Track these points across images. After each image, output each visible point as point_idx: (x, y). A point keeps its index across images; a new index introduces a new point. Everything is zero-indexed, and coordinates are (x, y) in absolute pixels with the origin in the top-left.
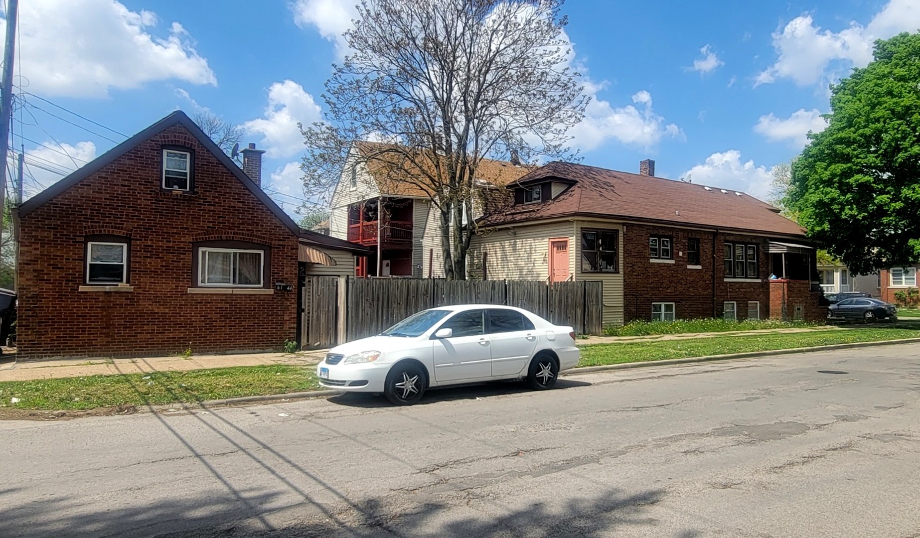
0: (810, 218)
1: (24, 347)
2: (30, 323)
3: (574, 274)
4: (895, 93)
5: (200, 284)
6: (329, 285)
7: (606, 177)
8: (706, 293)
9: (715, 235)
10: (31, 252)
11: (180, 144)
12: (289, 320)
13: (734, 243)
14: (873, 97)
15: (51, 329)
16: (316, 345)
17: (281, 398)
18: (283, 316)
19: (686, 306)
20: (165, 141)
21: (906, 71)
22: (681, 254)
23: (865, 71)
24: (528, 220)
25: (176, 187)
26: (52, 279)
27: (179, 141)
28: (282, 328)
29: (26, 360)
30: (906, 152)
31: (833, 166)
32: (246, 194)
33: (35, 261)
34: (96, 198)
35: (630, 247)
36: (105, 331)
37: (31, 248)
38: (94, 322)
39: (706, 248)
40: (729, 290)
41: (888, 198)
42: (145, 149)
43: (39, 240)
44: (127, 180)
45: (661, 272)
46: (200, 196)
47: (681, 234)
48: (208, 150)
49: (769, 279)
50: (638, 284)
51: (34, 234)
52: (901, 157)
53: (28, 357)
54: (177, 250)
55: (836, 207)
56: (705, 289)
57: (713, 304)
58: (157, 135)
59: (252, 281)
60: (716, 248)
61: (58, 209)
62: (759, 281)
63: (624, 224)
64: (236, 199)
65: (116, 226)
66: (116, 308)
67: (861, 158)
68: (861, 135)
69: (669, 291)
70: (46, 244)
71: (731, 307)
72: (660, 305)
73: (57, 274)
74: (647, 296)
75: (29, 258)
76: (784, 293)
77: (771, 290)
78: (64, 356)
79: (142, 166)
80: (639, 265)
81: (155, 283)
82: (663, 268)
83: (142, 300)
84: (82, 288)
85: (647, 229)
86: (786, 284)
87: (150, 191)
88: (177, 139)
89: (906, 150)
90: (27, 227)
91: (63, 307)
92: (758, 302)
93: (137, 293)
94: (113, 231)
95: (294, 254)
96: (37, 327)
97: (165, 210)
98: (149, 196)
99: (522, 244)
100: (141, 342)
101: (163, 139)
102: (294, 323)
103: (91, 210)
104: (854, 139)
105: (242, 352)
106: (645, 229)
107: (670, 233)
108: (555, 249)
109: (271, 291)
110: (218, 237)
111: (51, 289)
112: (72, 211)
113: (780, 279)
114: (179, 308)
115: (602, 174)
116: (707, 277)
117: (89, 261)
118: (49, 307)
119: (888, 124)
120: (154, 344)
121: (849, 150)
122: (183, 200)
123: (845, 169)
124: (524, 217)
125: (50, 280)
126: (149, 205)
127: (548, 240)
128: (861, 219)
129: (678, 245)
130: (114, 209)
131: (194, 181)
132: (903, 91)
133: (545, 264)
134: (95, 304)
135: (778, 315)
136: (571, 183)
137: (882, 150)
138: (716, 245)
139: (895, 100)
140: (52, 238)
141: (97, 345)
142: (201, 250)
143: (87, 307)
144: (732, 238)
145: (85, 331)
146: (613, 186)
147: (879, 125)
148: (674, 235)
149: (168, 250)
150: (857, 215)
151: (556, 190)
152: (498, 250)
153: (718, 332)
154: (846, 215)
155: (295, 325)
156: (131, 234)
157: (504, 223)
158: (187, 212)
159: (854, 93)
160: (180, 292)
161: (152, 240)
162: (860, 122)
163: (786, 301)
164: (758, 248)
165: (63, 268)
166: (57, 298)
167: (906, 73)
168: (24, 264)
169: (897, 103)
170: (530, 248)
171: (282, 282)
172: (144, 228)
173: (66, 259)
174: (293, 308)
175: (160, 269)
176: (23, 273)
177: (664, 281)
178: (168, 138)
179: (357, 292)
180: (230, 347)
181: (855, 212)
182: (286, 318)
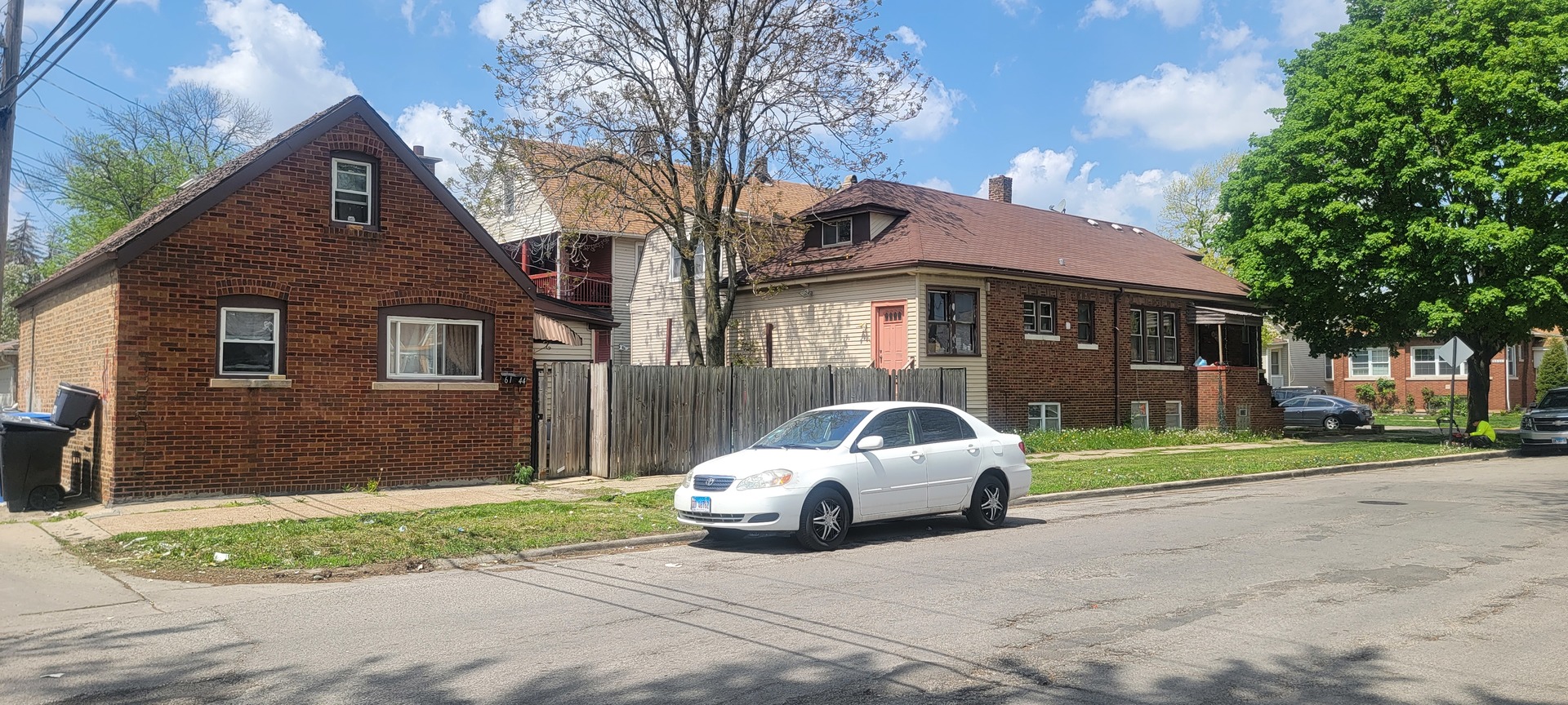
0: (1257, 269)
1: (126, 479)
2: (135, 439)
3: (917, 358)
4: (1393, 74)
5: (389, 375)
6: (578, 376)
7: (948, 205)
8: (1105, 387)
9: (1117, 296)
10: (136, 323)
11: (358, 149)
12: (520, 432)
13: (1144, 308)
14: (1355, 80)
15: (167, 448)
16: (559, 471)
17: (623, 545)
18: (512, 425)
19: (1076, 408)
20: (336, 144)
21: (1408, 39)
22: (1068, 325)
23: (1338, 38)
24: (836, 272)
25: (351, 219)
26: (168, 368)
27: (356, 145)
28: (511, 445)
29: (129, 501)
30: (1414, 166)
31: (1294, 188)
32: (456, 232)
33: (141, 338)
34: (233, 236)
35: (996, 316)
36: (248, 451)
37: (136, 317)
38: (233, 437)
39: (1104, 316)
40: (1137, 382)
41: (1388, 237)
42: (306, 156)
43: (149, 304)
44: (280, 208)
45: (1041, 354)
46: (389, 233)
47: (1068, 294)
48: (400, 160)
49: (1196, 365)
50: (1008, 373)
51: (140, 293)
52: (1406, 173)
53: (131, 495)
54: (356, 321)
55: (1303, 252)
56: (1104, 382)
57: (1116, 405)
58: (324, 135)
59: (463, 370)
60: (1119, 316)
61: (176, 253)
62: (1181, 368)
63: (986, 280)
64: (442, 239)
65: (264, 282)
66: (266, 414)
67: (1342, 175)
68: (1343, 139)
69: (1051, 384)
70: (159, 310)
71: (1141, 409)
72: (1039, 407)
73: (174, 361)
74: (1021, 392)
75: (133, 334)
76: (1221, 388)
77: (1199, 383)
78: (186, 493)
79: (302, 185)
80: (1009, 343)
81: (324, 373)
82: (1043, 348)
83: (304, 402)
84: (214, 383)
85: (1021, 287)
86: (1224, 374)
87: (315, 225)
88: (354, 142)
89: (1413, 163)
90: (129, 282)
91: (185, 413)
92: (1180, 402)
93: (297, 390)
94: (260, 290)
95: (528, 326)
96: (146, 446)
97: (338, 256)
98: (313, 233)
99: (825, 310)
100: (301, 468)
101: (333, 142)
102: (526, 436)
103: (226, 255)
104: (1332, 145)
105: (452, 483)
106: (1017, 288)
107: (1053, 294)
108: (882, 318)
109: (495, 387)
110: (416, 299)
111: (167, 384)
112: (198, 257)
113: (1213, 365)
114: (358, 414)
115: (940, 199)
116: (1105, 363)
117: (223, 339)
118: (164, 413)
119: (1385, 122)
120: (322, 472)
121: (1321, 161)
122: (364, 240)
123: (1314, 191)
124: (827, 267)
125: (165, 369)
126: (314, 249)
127: (870, 304)
128: (1344, 269)
129: (1064, 312)
130: (261, 253)
131: (379, 210)
132: (1406, 71)
133: (864, 343)
134: (235, 409)
135: (1211, 421)
136: (899, 215)
137: (1376, 164)
138: (1118, 312)
139: (1392, 85)
140: (168, 301)
141: (237, 475)
142: (390, 319)
143: (221, 414)
144: (1141, 301)
145: (219, 452)
146: (960, 220)
147: (1370, 124)
148: (1059, 296)
149: (343, 322)
150: (1339, 263)
151: (876, 225)
152: (781, 320)
153: (1132, 448)
154: (1320, 263)
155: (529, 440)
156: (287, 295)
157: (792, 277)
158: (369, 259)
159: (1323, 72)
160: (360, 387)
161: (318, 305)
162: (1339, 119)
163: (1224, 400)
164: (1178, 315)
165: (184, 350)
166: (176, 399)
167: (1408, 42)
168: (126, 343)
169: (1395, 89)
170: (839, 317)
171: (510, 370)
172: (306, 285)
173: (190, 335)
174: (526, 413)
175: (330, 351)
176: (124, 358)
177: (1045, 369)
178: (340, 139)
179: (623, 386)
180: (434, 476)
181: (1334, 259)
182: (517, 428)
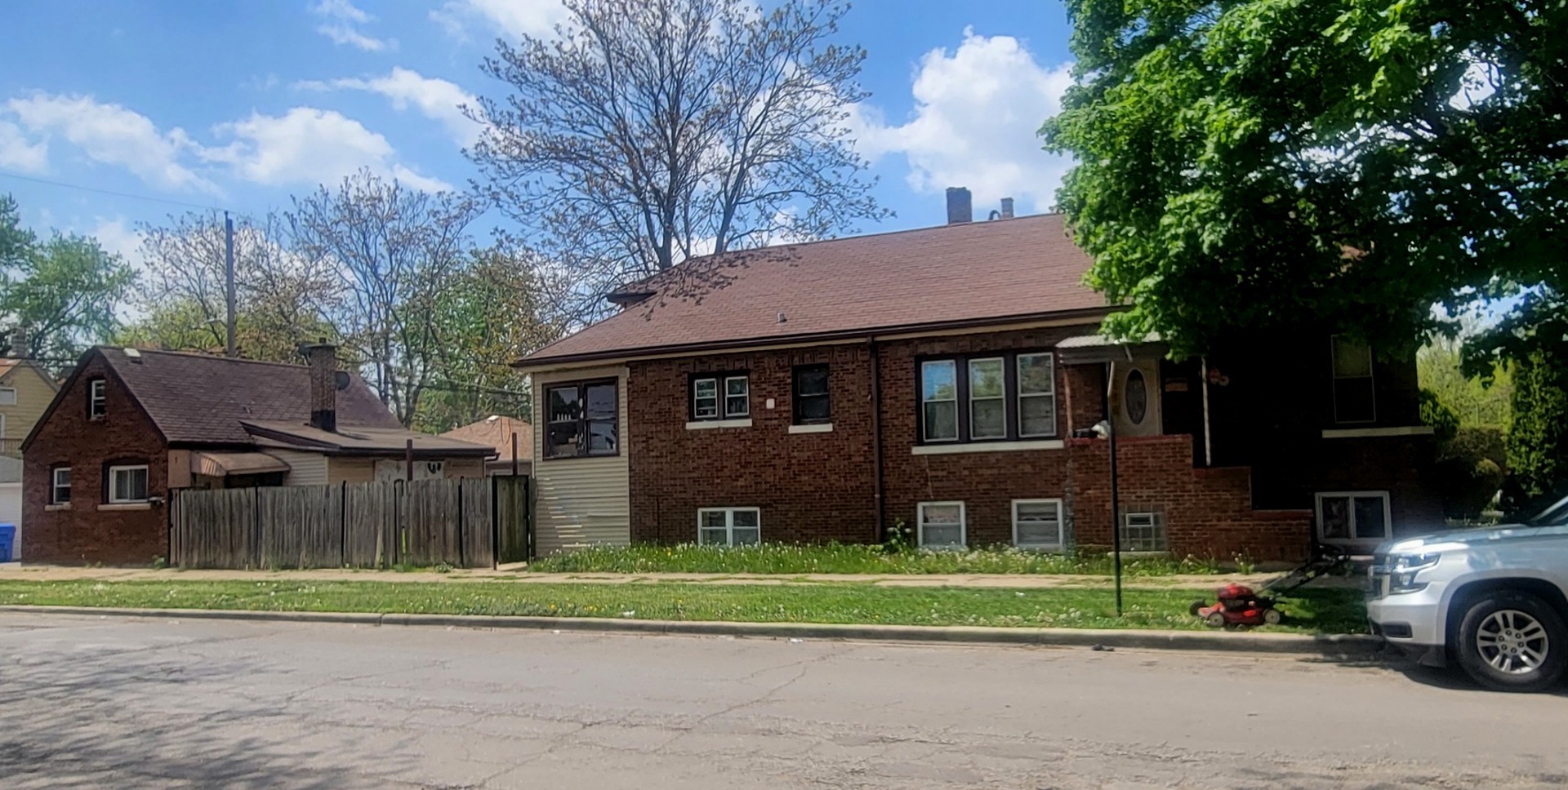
3: (533, 463)
9: (873, 347)
19: (791, 515)
22: (770, 404)
35: (642, 405)
39: (852, 382)
40: (928, 473)
45: (719, 446)
47: (773, 362)
50: (662, 473)
57: (877, 508)
63: (630, 364)
69: (739, 483)
71: (945, 515)
72: (723, 514)
74: (683, 495)
80: (662, 436)
82: (722, 438)
85: (680, 365)
92: (1058, 500)
106: (675, 366)
116: (853, 448)
129: (763, 386)
148: (751, 366)
164: (1055, 356)
177: (725, 464)
